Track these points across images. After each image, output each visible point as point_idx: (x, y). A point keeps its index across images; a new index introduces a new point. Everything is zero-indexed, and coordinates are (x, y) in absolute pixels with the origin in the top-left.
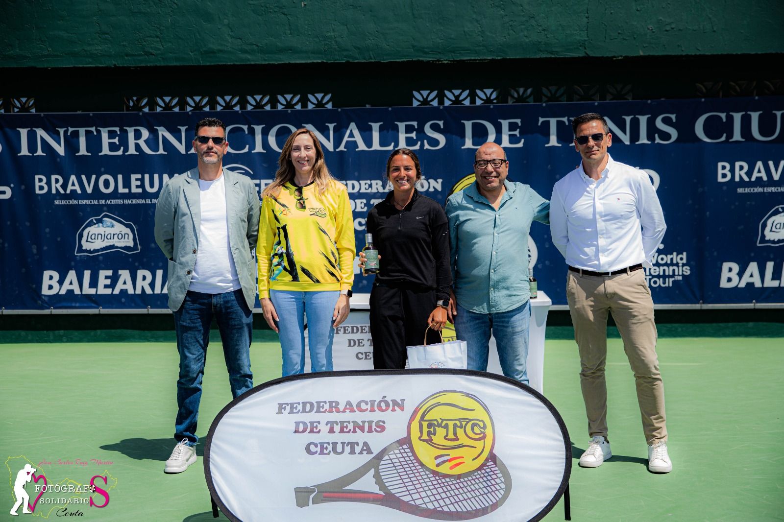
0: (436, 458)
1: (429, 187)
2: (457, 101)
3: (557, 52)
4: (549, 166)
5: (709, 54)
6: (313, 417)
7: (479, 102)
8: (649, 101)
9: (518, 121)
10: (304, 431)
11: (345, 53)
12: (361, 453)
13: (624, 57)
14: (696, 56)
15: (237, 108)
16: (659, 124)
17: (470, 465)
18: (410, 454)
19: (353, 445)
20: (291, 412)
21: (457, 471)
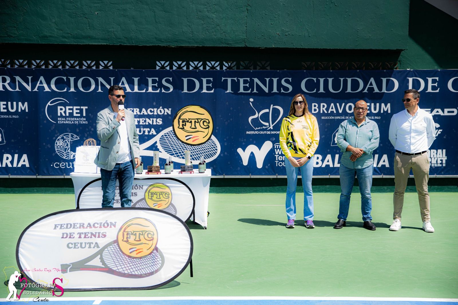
0: (130, 249)
1: (164, 113)
2: (180, 67)
3: (231, 44)
4: (227, 103)
5: (307, 48)
6: (71, 230)
7: (191, 68)
8: (278, 71)
9: (211, 79)
10: (66, 237)
11: (119, 40)
12: (94, 248)
13: (265, 48)
14: (300, 48)
15: (60, 67)
16: (283, 82)
17: (146, 252)
18: (118, 248)
19: (90, 244)
20: (61, 228)
21: (139, 255)
